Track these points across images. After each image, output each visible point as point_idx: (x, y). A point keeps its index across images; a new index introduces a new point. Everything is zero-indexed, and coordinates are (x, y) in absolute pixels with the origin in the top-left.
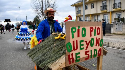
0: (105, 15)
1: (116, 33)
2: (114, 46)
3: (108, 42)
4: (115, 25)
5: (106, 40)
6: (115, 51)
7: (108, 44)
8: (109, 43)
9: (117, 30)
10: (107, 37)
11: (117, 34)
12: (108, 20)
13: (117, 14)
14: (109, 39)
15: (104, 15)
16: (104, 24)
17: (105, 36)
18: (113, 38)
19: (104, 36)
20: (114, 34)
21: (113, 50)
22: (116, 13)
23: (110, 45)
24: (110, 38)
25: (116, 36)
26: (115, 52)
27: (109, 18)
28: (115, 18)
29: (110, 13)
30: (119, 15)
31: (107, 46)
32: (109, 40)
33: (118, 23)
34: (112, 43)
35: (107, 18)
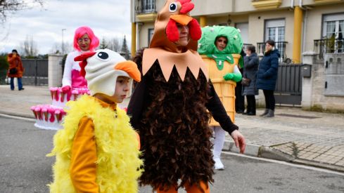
0: (271, 24)
1: (326, 104)
2: (323, 159)
3: (294, 145)
4: (321, 70)
5: (283, 133)
6: (334, 181)
7: (296, 150)
8: (300, 145)
9: (329, 91)
10: (283, 124)
11: (329, 111)
12: (284, 46)
13: (329, 19)
14: (293, 128)
15: (266, 21)
17: (276, 118)
18: (315, 126)
19: (272, 115)
20: (316, 109)
21: (325, 177)
22: (324, 16)
23: (302, 155)
24: (301, 125)
25: (327, 119)
26: (332, 187)
27: (290, 37)
28: (318, 37)
29: (297, 12)
30: (337, 24)
31: (291, 162)
32: (298, 135)
33: (335, 61)
34: (314, 148)
35: (280, 38)
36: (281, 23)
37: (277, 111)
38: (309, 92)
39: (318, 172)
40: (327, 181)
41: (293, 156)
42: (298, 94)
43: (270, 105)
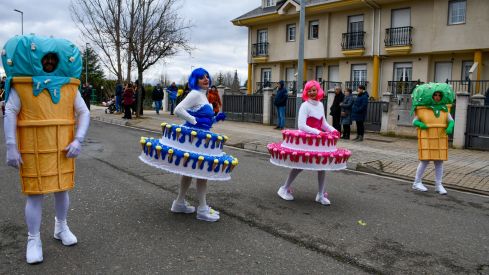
0: (356, 68)
1: (398, 132)
2: (400, 172)
3: (380, 162)
4: (395, 106)
5: (371, 153)
7: (382, 166)
8: (384, 162)
9: (400, 122)
11: (401, 137)
13: (399, 66)
14: (378, 150)
15: (352, 65)
16: (362, 100)
18: (393, 148)
19: (362, 140)
20: (391, 135)
22: (395, 63)
23: (387, 170)
24: (383, 148)
25: (400, 143)
27: (370, 78)
28: (391, 79)
29: (376, 60)
30: (404, 70)
31: (379, 174)
32: (382, 155)
34: (394, 165)
35: (363, 79)
36: (364, 68)
37: (365, 136)
38: (386, 122)
39: (397, 182)
40: (404, 187)
41: (380, 170)
42: (378, 123)
43: (361, 132)
